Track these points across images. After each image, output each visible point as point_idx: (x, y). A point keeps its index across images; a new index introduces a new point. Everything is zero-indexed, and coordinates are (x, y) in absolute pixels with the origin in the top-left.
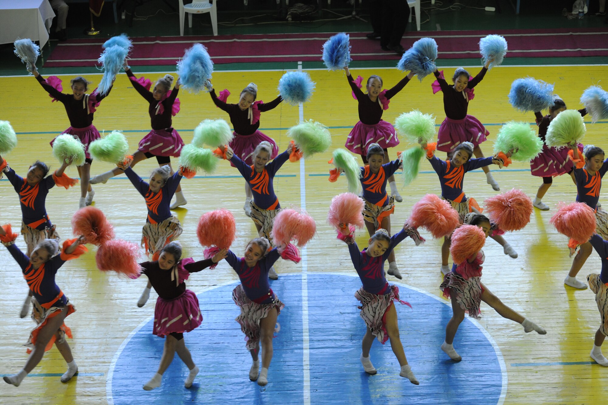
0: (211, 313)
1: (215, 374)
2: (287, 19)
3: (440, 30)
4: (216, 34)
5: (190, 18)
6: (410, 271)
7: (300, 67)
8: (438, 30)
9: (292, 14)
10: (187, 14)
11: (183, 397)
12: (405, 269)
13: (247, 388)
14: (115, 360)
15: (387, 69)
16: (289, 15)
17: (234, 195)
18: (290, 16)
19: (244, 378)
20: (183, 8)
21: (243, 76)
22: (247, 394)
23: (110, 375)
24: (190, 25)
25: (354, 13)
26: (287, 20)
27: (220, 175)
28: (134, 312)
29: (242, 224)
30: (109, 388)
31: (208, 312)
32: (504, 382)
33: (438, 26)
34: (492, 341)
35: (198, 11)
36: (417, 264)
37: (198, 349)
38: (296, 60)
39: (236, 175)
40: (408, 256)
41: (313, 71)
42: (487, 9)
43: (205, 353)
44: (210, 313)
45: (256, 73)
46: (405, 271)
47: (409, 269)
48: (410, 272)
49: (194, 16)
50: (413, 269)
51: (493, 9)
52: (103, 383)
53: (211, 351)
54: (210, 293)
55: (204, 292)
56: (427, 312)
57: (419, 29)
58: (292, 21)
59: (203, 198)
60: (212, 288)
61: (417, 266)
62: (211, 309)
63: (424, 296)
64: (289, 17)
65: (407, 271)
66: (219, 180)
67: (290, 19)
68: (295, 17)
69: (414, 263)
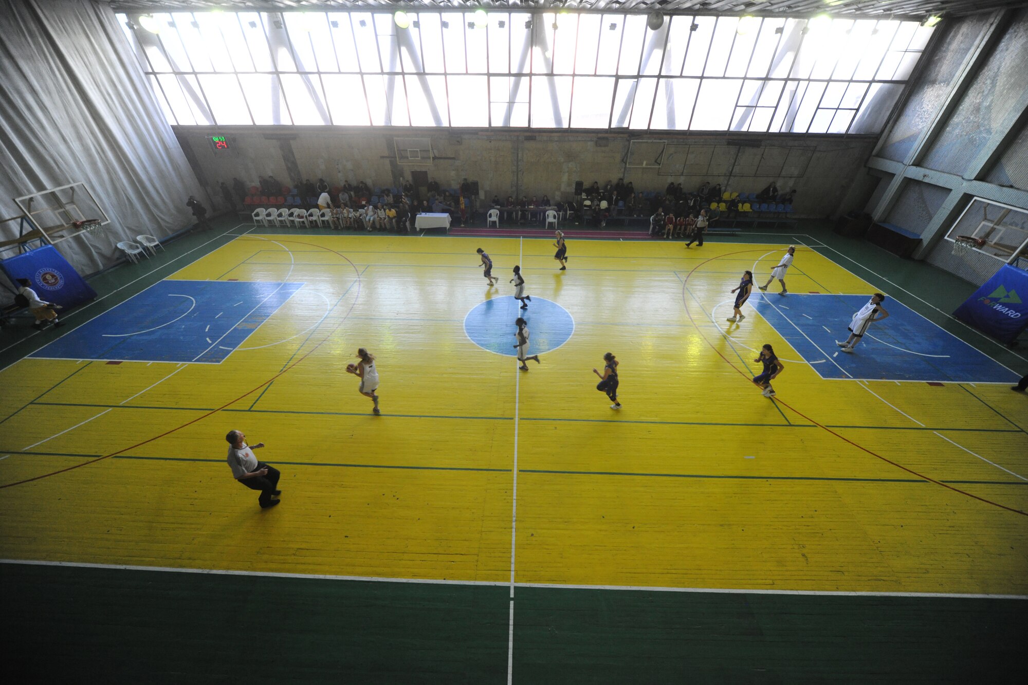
4: (498, 227)
10: (490, 221)
14: (466, 317)
23: (465, 321)
30: (464, 324)
32: (574, 327)
34: (571, 316)
38: (520, 236)
42: (576, 223)
51: (577, 223)
52: (462, 323)
68: (521, 224)
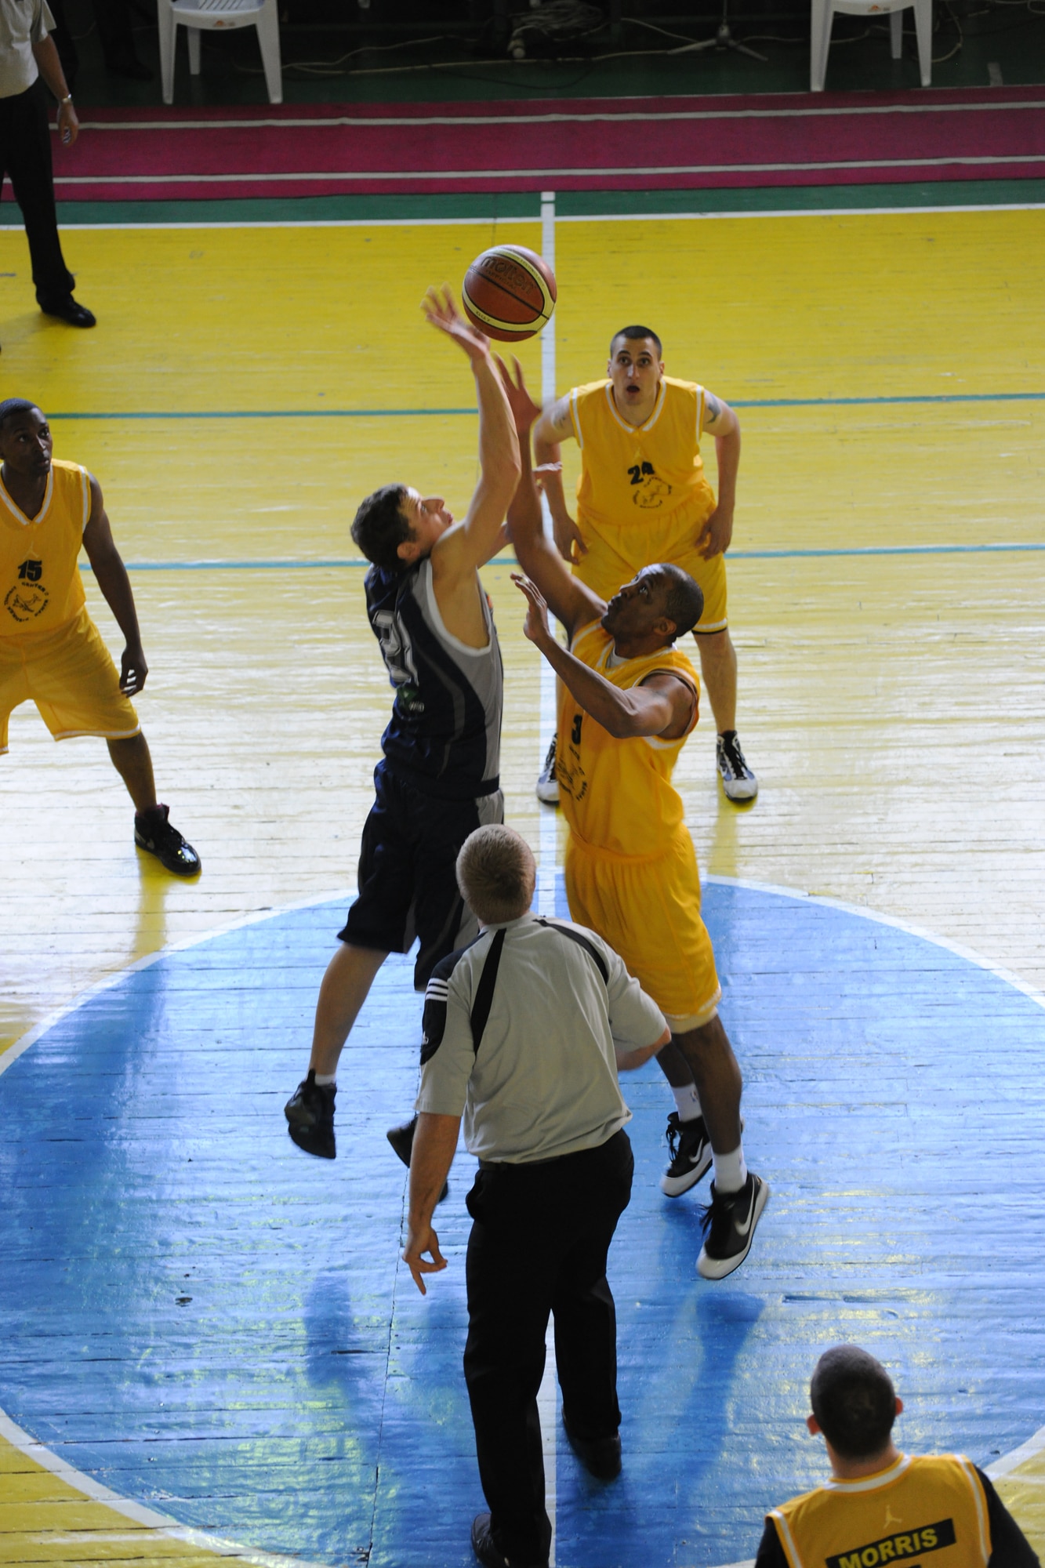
0: (252, 997)
1: (259, 1190)
2: (511, 53)
3: (1000, 85)
4: (276, 100)
5: (194, 44)
6: (878, 865)
7: (548, 211)
8: (992, 85)
9: (526, 35)
11: (156, 1265)
12: (862, 859)
13: (357, 1235)
15: (824, 217)
16: (517, 37)
17: (332, 623)
18: (518, 42)
19: (350, 1205)
20: (171, 12)
21: (368, 240)
22: (354, 1255)
24: (195, 68)
25: (724, 31)
26: (510, 55)
27: (290, 559)
28: (9, 994)
29: (355, 714)
31: (241, 995)
33: (994, 70)
35: (220, 23)
36: (901, 844)
37: (209, 1113)
38: (535, 188)
39: (349, 559)
40: (874, 819)
41: (589, 223)
43: (230, 1126)
44: (247, 998)
45: (407, 230)
46: (863, 864)
47: (876, 859)
48: (880, 869)
49: (207, 36)
50: (888, 859)
53: (248, 1119)
54: (250, 934)
55: (232, 932)
56: (931, 997)
57: (926, 81)
58: (526, 57)
59: (235, 633)
60: (257, 918)
61: (900, 849)
62: (250, 985)
63: (922, 945)
64: (516, 47)
65: (869, 864)
66: (285, 574)
67: (519, 52)
68: (536, 44)
69: (893, 838)
